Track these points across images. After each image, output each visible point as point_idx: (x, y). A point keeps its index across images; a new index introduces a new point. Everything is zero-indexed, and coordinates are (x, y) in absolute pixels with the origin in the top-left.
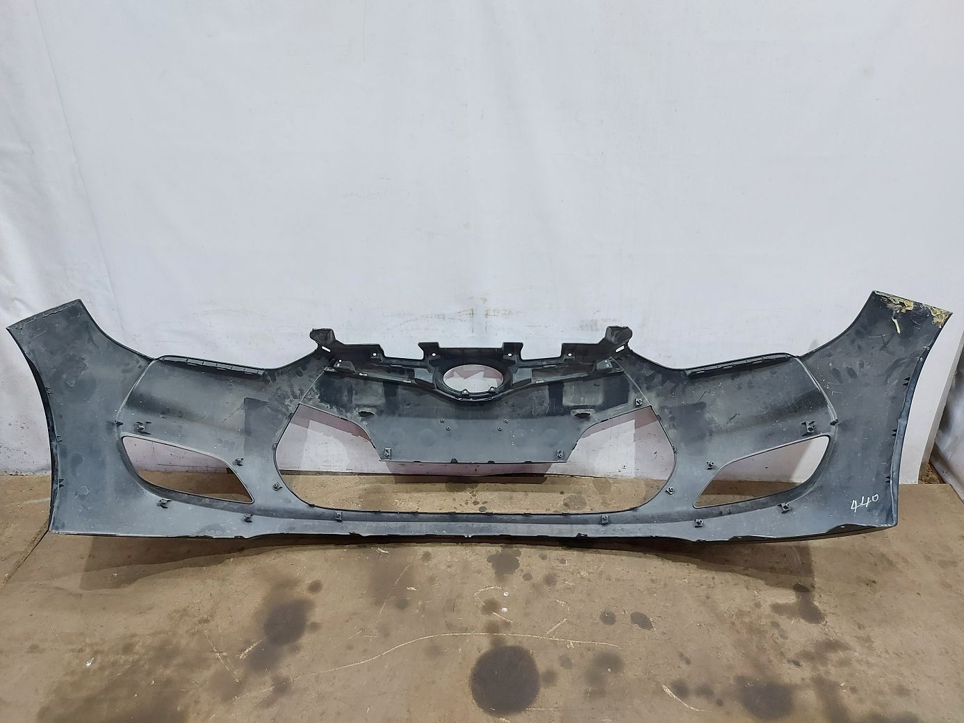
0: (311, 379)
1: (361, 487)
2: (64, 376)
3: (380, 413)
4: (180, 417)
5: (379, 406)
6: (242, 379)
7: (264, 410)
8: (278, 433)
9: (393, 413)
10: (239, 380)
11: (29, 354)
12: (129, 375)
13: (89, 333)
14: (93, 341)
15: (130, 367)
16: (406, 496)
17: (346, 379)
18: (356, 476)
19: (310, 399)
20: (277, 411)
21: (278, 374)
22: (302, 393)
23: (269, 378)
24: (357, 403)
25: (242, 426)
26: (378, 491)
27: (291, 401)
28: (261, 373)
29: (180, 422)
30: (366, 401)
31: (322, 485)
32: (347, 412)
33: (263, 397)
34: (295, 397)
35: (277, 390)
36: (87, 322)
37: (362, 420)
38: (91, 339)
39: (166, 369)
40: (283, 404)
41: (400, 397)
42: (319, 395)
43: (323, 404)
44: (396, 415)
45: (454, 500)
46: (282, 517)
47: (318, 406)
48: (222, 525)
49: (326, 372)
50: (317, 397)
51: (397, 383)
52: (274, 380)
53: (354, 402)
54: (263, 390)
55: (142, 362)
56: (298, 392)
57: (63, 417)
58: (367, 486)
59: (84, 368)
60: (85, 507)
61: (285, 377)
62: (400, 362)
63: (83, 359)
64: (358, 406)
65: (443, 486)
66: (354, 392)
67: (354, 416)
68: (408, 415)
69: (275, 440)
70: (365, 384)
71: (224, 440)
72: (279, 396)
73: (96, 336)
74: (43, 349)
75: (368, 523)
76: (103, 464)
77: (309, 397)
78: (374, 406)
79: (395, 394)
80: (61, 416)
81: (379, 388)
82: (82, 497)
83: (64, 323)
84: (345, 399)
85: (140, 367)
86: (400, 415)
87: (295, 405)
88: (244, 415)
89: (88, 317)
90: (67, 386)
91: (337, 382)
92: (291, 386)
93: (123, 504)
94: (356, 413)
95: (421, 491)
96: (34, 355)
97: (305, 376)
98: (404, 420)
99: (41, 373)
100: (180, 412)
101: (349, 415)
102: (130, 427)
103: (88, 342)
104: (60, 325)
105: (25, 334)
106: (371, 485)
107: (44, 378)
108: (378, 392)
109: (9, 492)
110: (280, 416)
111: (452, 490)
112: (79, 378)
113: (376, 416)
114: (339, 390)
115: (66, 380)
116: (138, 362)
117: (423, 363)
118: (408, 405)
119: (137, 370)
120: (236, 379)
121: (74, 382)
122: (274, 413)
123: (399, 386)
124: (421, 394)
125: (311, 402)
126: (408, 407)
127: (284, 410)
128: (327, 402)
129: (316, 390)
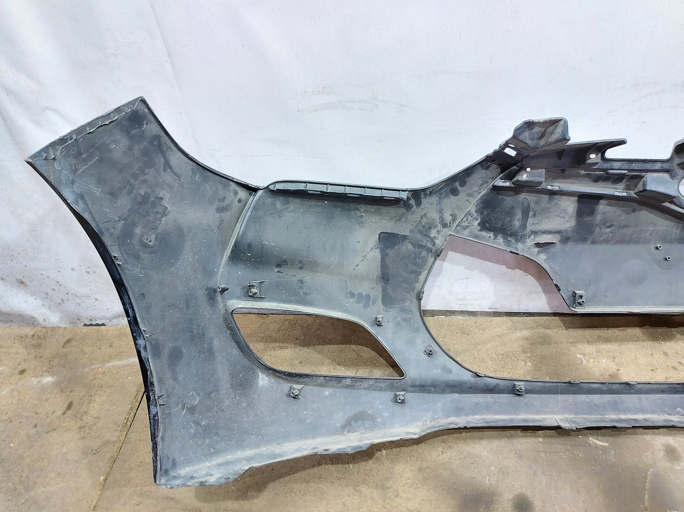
0: (471, 199)
1: (519, 334)
2: (138, 231)
3: (565, 240)
4: (301, 268)
5: (566, 231)
6: (376, 207)
7: (404, 247)
8: (422, 277)
9: (584, 240)
10: (372, 208)
11: (77, 202)
12: (226, 216)
13: (163, 154)
14: (171, 168)
15: (226, 203)
16: (590, 349)
17: (523, 196)
18: (505, 319)
19: (465, 228)
20: (421, 247)
21: (426, 195)
22: (454, 220)
23: (412, 202)
24: (533, 230)
25: (376, 271)
26: (545, 341)
27: (438, 232)
28: (404, 196)
29: (300, 275)
30: (547, 225)
31: (463, 331)
32: (517, 241)
33: (403, 229)
34: (445, 225)
35: (422, 218)
36: (159, 136)
37: (539, 253)
38: (167, 165)
39: (279, 203)
40: (428, 236)
41: (599, 217)
42: (479, 221)
43: (484, 233)
44: (589, 242)
45: (665, 354)
46: (443, 392)
47: (476, 236)
48: (369, 412)
49: (496, 188)
50: (476, 223)
51: (598, 197)
52: (419, 203)
53: (529, 228)
54: (404, 219)
55: (242, 194)
56: (448, 218)
57: (146, 296)
58: (526, 333)
59: (165, 213)
60: (197, 423)
61: (434, 199)
62: (626, 166)
63: (162, 199)
64: (535, 233)
65: (637, 331)
66: (531, 214)
67: (526, 248)
68: (606, 241)
69: (418, 286)
70: (550, 200)
71: (356, 293)
72: (424, 227)
73: (175, 158)
74: (97, 191)
75: (561, 397)
76: (210, 354)
77: (464, 224)
78: (558, 232)
79: (592, 212)
80: (143, 295)
81: (570, 206)
82: (192, 410)
83: (124, 142)
84: (517, 223)
85: (240, 201)
86: (593, 242)
87: (443, 236)
88: (380, 257)
89: (159, 128)
90: (145, 246)
91: (508, 200)
92: (441, 211)
93: (244, 404)
94: (530, 242)
95: (608, 340)
96: (85, 203)
97: (462, 195)
98: (601, 248)
99: (102, 233)
100: (301, 262)
101: (520, 246)
102: (238, 291)
103: (165, 170)
104: (119, 145)
105: (61, 169)
106: (533, 331)
107: (107, 240)
108: (565, 212)
109: (87, 349)
110: (424, 253)
111: (655, 338)
112: (159, 230)
113: (558, 246)
114: (510, 213)
115: (142, 236)
116: (236, 193)
117: (666, 166)
118: (609, 227)
119: (236, 205)
120: (369, 207)
121: (153, 237)
122: (416, 250)
123: (602, 201)
124: (634, 211)
125: (467, 232)
126: (608, 230)
127: (429, 245)
128: (489, 230)
129: (475, 215)
